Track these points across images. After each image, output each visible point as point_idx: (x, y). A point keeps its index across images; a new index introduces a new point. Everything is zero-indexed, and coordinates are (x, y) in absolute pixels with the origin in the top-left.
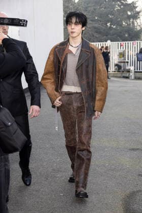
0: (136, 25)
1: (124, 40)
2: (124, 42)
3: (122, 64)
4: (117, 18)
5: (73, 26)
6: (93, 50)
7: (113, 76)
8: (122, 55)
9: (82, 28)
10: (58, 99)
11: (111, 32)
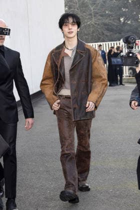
5: (70, 26)
6: (89, 50)
7: (128, 82)
10: (56, 102)
11: (125, 28)
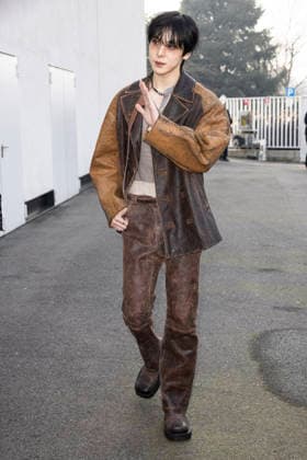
0: (269, 69)
1: (248, 95)
2: (250, 99)
3: (246, 136)
4: (237, 57)
8: (246, 120)
9: (184, 55)
10: (121, 214)
11: (227, 81)
